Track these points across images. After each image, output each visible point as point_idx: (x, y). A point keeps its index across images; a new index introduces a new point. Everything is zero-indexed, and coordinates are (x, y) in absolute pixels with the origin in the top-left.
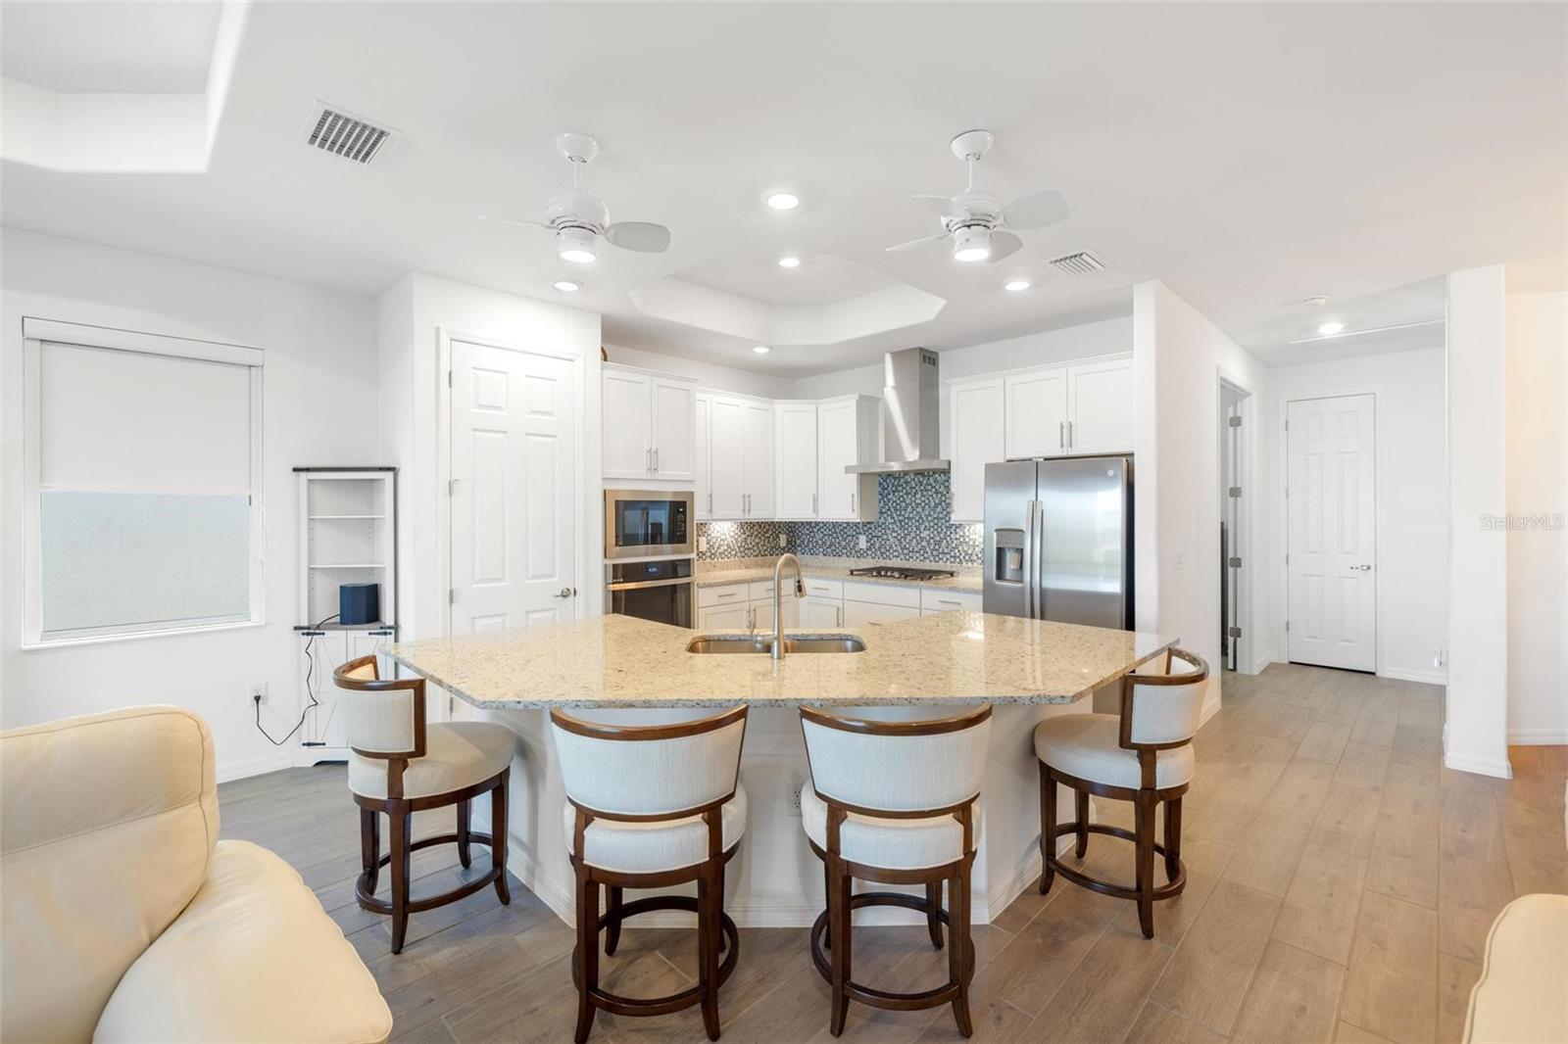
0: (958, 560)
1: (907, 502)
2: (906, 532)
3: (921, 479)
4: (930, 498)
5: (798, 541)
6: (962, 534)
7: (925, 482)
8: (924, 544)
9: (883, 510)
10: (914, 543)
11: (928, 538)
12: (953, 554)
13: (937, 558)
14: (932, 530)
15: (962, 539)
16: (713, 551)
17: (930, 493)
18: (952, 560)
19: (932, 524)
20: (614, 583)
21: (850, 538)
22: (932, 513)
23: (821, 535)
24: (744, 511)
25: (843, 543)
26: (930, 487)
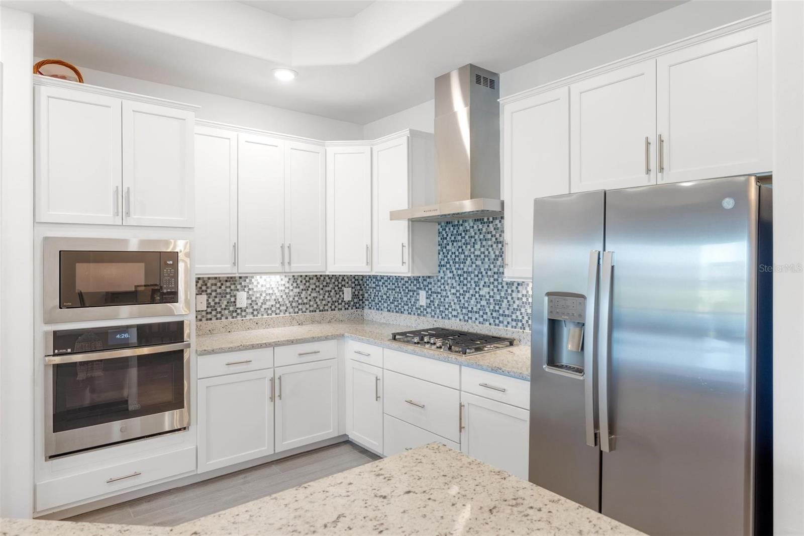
0: (520, 324)
1: (466, 253)
2: (465, 288)
3: (480, 227)
4: (490, 249)
5: (366, 295)
6: (524, 292)
7: (484, 230)
8: (484, 303)
9: (443, 263)
10: (473, 301)
11: (488, 297)
12: (514, 317)
13: (497, 321)
14: (492, 286)
15: (524, 299)
16: (255, 307)
17: (490, 243)
18: (514, 324)
19: (492, 280)
20: (54, 355)
21: (411, 293)
22: (492, 266)
23: (386, 289)
24: (283, 263)
25: (405, 299)
26: (489, 236)
